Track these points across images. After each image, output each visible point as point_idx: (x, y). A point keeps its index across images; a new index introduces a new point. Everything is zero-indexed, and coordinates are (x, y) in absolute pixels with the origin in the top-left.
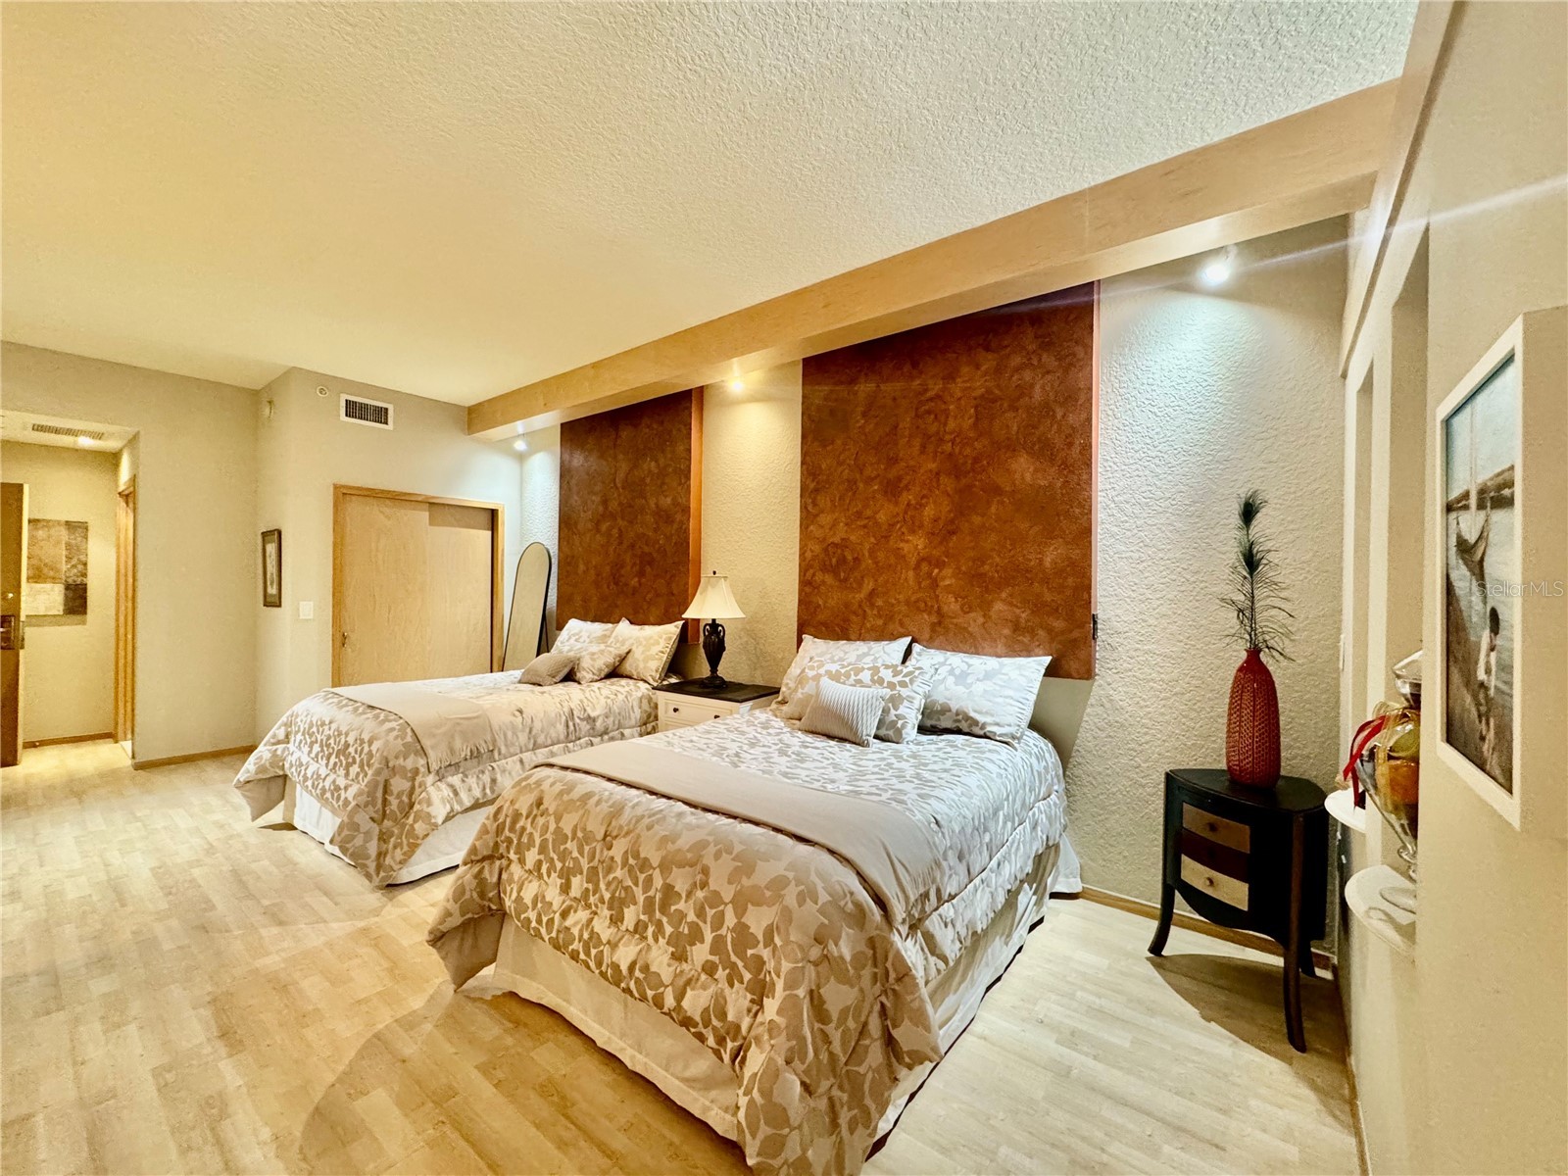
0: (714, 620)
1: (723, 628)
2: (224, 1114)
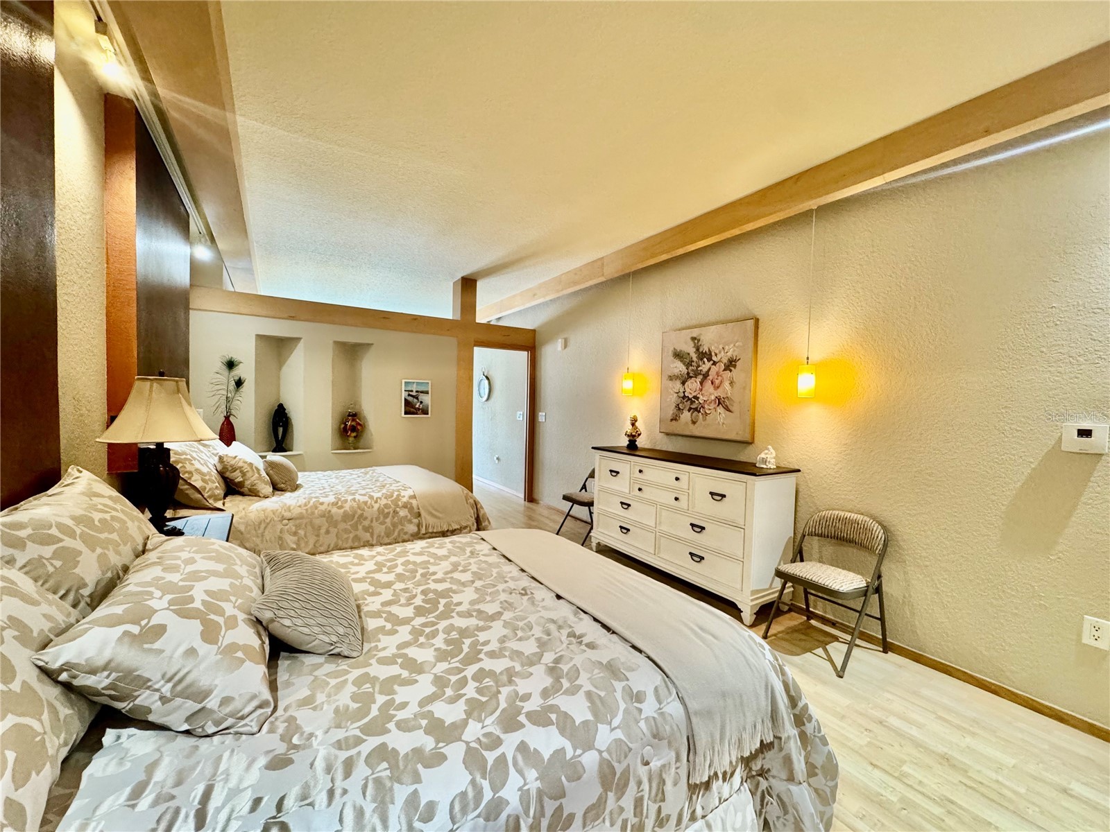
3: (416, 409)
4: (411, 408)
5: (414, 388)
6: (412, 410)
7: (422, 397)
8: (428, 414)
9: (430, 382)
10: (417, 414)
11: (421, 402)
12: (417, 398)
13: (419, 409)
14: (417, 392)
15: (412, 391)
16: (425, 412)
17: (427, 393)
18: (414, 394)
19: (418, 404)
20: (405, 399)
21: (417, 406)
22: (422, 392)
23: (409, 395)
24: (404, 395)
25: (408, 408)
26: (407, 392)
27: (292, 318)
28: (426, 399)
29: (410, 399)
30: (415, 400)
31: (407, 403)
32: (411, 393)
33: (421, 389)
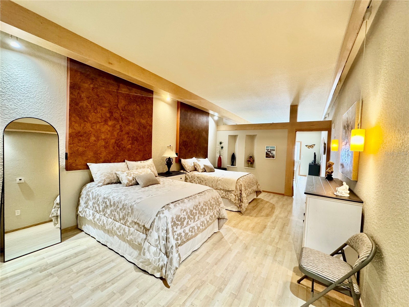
0: (169, 157)
1: (172, 159)
2: (273, 221)
3: (270, 156)
4: (268, 156)
5: (270, 149)
6: (269, 156)
7: (272, 152)
8: (274, 158)
9: (275, 146)
10: (270, 158)
11: (272, 154)
12: (270, 152)
13: (271, 156)
14: (270, 150)
15: (269, 150)
16: (273, 157)
17: (274, 150)
18: (269, 151)
19: (271, 154)
20: (266, 152)
21: (270, 155)
22: (272, 150)
23: (268, 151)
24: (266, 151)
25: (267, 156)
26: (267, 150)
27: (236, 130)
28: (274, 153)
29: (268, 152)
30: (270, 153)
31: (267, 154)
32: (268, 150)
33: (272, 149)
